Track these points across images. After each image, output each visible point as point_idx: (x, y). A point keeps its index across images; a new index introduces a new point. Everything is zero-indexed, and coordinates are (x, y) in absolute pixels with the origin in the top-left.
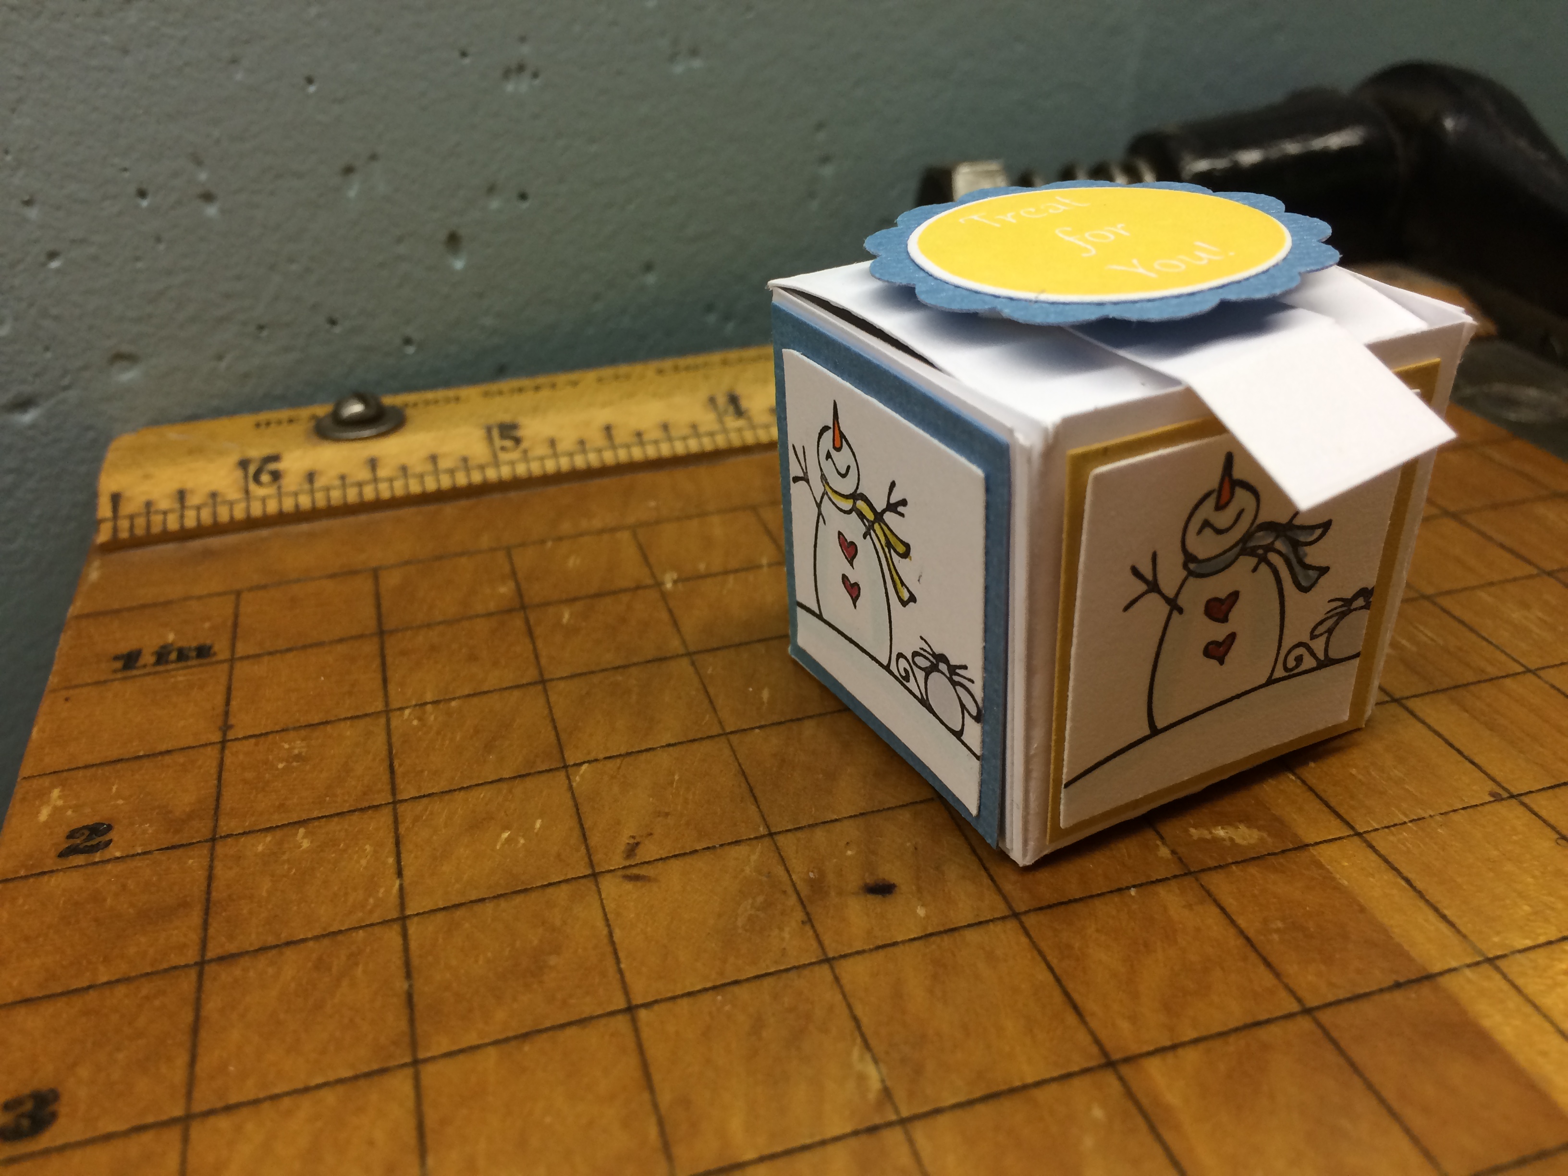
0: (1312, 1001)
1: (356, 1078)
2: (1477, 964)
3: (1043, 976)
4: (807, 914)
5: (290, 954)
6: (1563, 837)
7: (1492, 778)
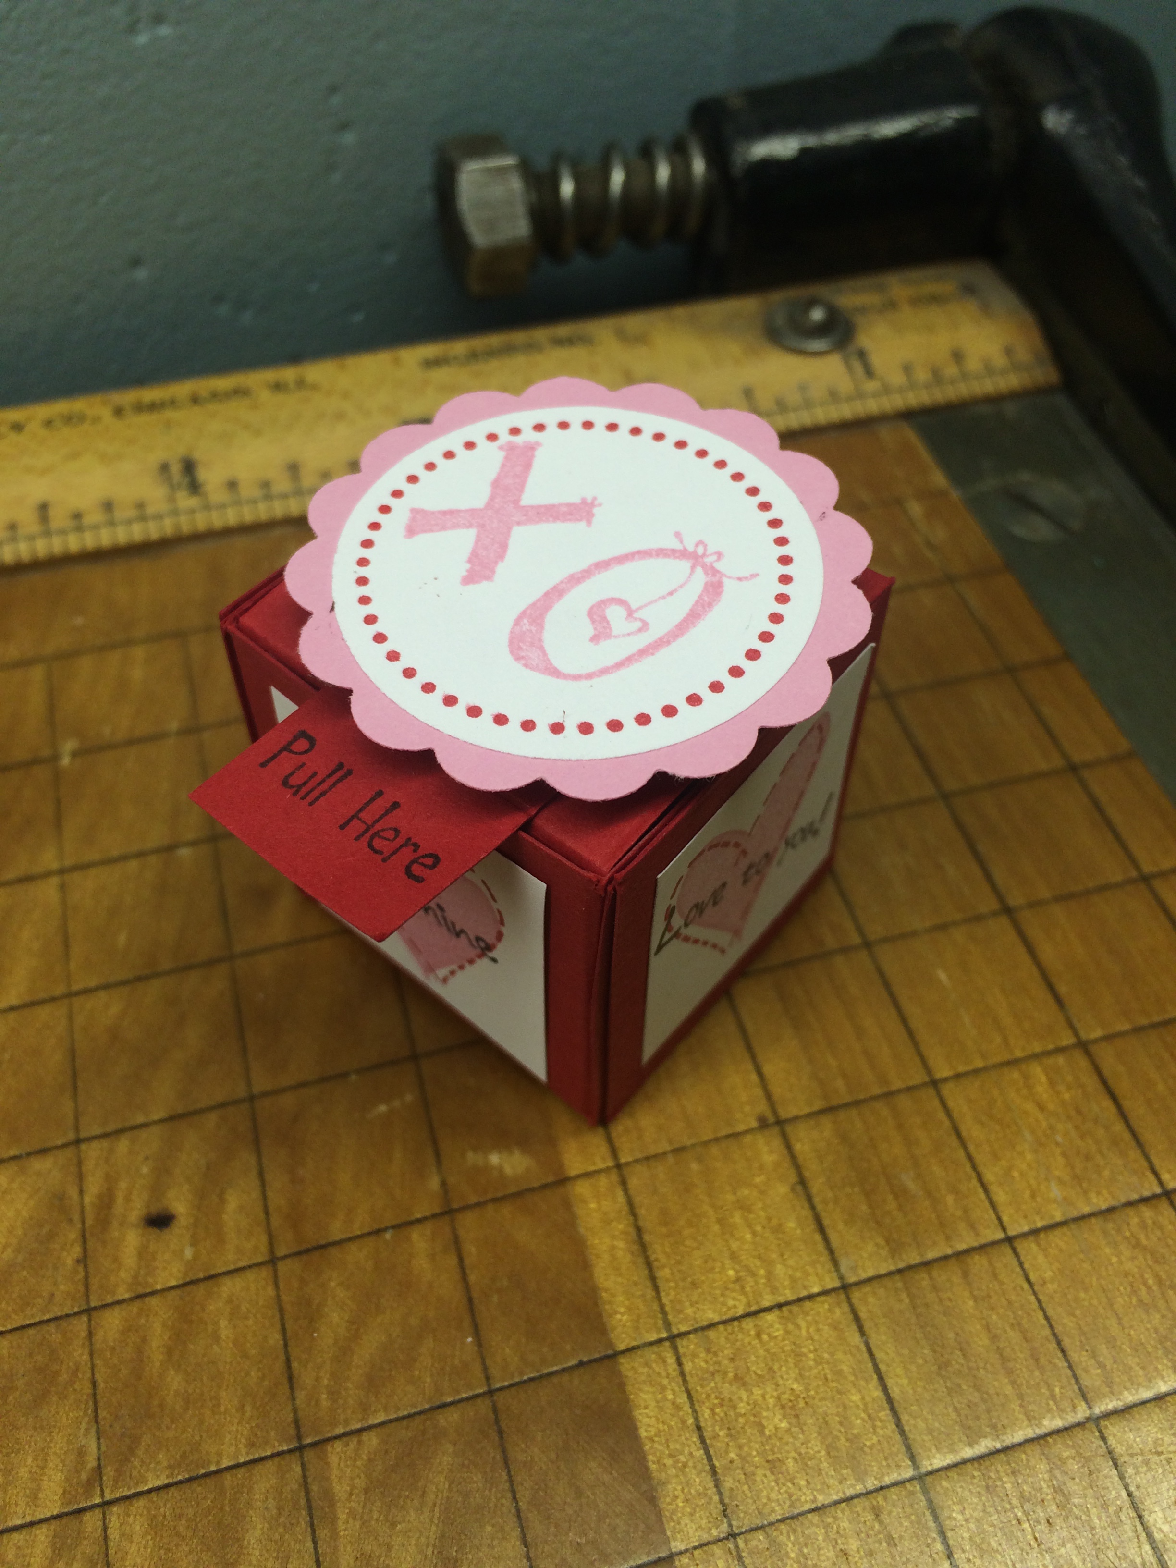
0: (499, 1381)
2: (660, 1341)
3: (275, 1338)
6: (802, 1182)
7: (769, 1096)
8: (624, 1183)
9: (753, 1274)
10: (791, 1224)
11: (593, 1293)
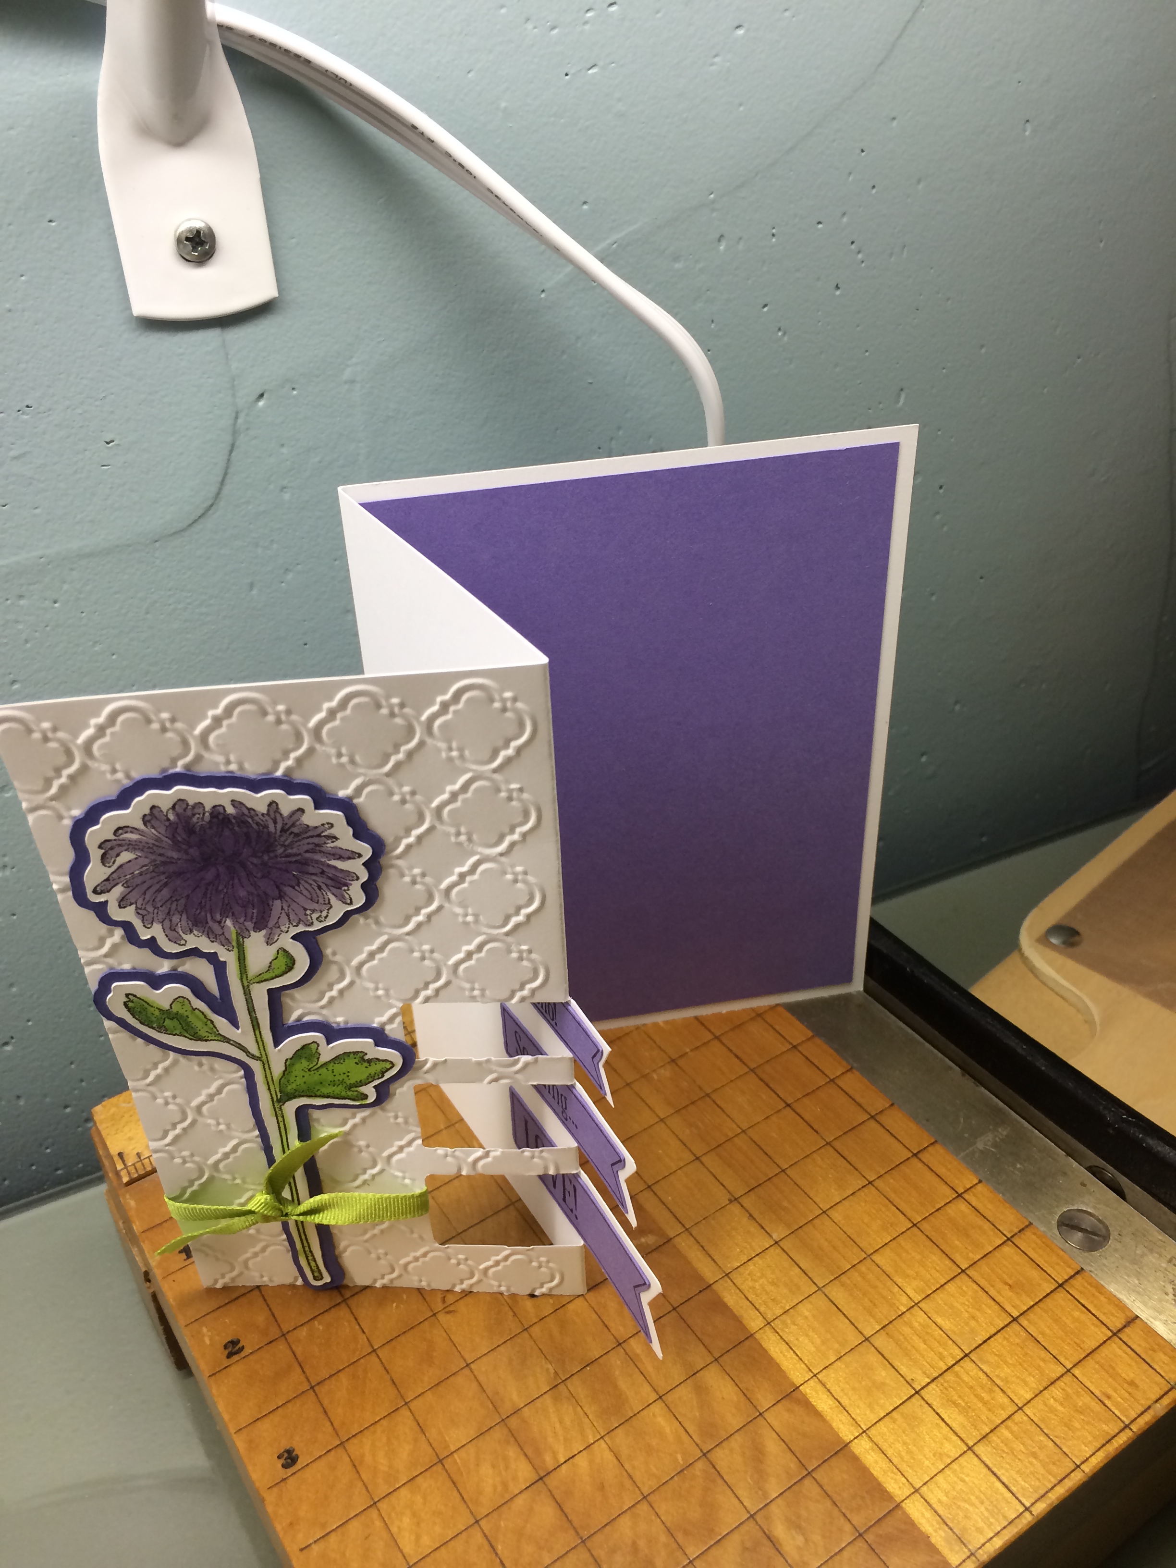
0: (675, 1306)
1: (389, 1414)
2: (723, 1277)
3: (595, 1316)
4: (514, 1312)
5: (340, 1374)
6: (751, 1215)
7: (729, 1192)
8: (691, 1234)
9: (746, 1248)
10: (752, 1229)
11: (695, 1271)
